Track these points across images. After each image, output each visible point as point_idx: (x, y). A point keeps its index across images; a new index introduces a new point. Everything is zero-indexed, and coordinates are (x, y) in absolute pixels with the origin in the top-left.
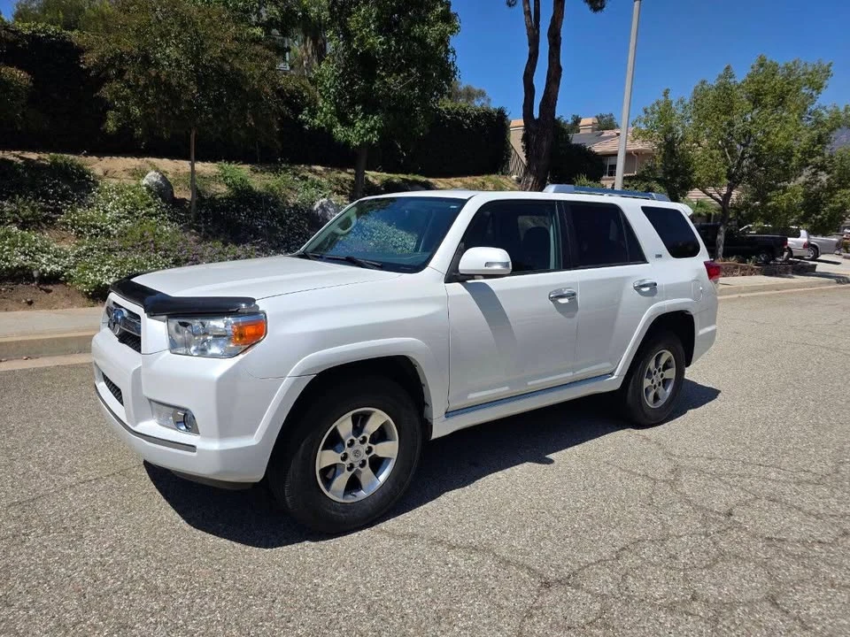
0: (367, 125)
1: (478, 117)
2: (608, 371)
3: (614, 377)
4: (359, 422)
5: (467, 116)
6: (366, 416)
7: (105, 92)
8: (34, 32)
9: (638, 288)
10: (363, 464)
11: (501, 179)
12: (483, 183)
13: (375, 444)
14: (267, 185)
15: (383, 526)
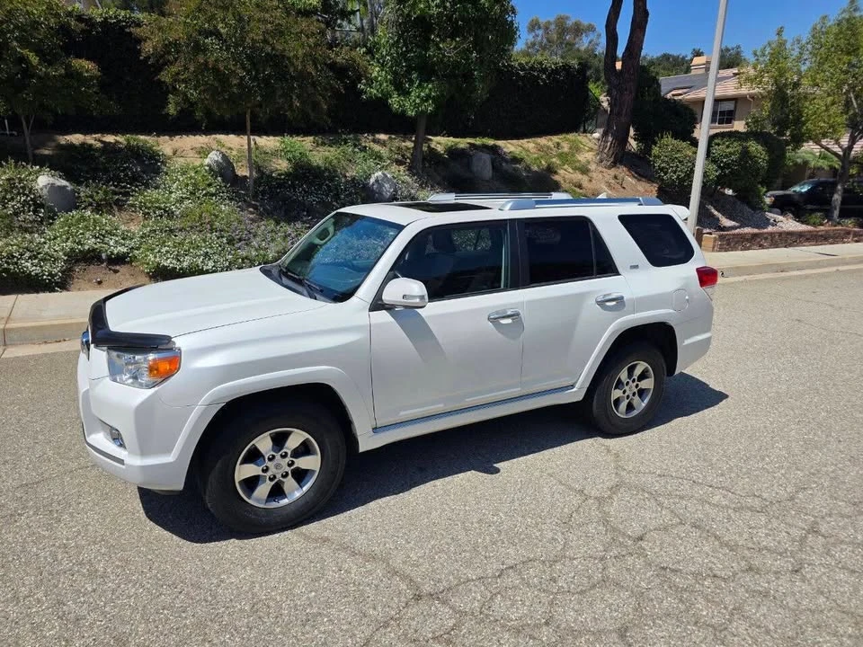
0: (422, 94)
1: (556, 72)
2: (570, 383)
3: (575, 389)
4: (279, 441)
5: (544, 70)
6: (285, 436)
7: (165, 76)
8: (106, 19)
9: (601, 303)
10: (285, 476)
11: (580, 138)
12: (558, 144)
13: (296, 458)
14: (327, 158)
15: (304, 529)
